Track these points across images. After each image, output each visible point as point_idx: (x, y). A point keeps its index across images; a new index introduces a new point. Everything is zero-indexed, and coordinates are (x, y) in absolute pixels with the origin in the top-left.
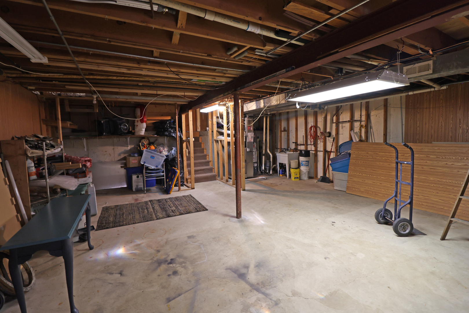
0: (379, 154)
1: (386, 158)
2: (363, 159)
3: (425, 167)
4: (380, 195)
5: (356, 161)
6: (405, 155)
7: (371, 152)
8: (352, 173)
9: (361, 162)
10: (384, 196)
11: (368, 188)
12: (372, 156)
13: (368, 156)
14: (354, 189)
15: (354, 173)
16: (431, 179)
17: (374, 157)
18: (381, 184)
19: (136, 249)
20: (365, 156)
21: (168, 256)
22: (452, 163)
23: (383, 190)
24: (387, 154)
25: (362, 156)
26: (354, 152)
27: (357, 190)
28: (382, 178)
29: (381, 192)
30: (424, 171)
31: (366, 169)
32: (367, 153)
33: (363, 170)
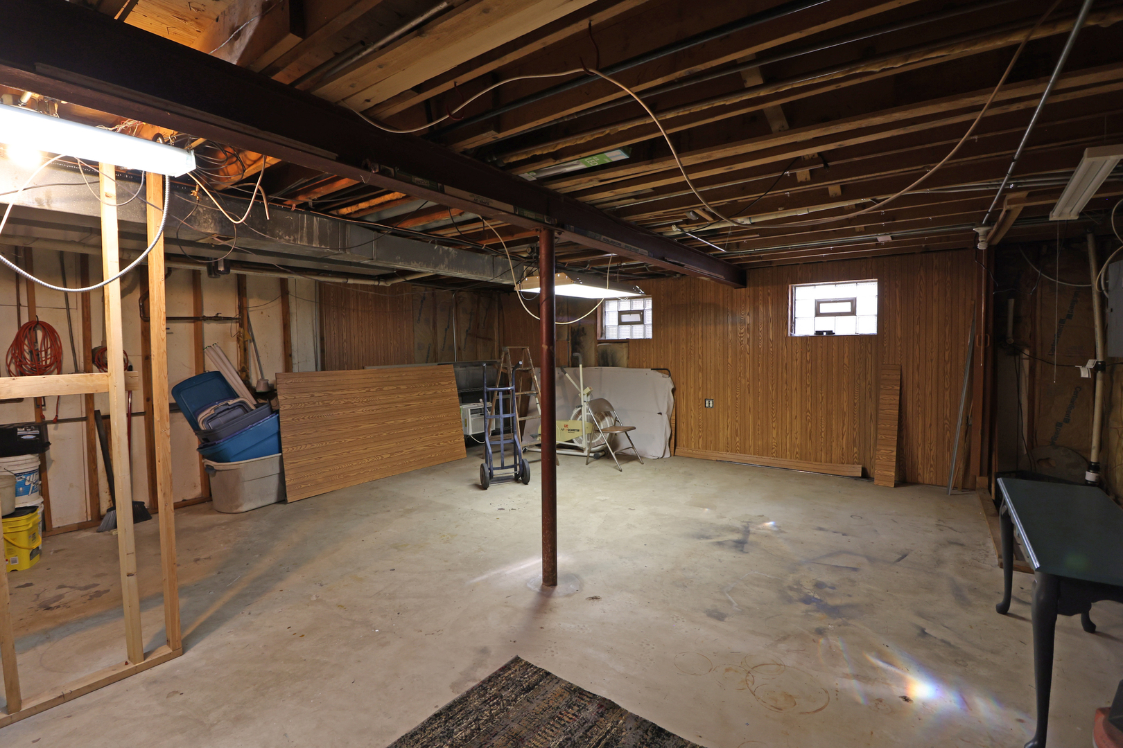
0: (334, 393)
1: (346, 401)
2: (306, 411)
3: (399, 405)
4: (352, 475)
5: (293, 420)
6: (371, 390)
7: (319, 392)
8: (291, 449)
9: (303, 418)
10: (360, 474)
11: (330, 470)
12: (323, 401)
13: (315, 403)
14: (303, 486)
15: (295, 448)
16: (409, 420)
17: (326, 402)
18: (349, 452)
19: (874, 668)
20: (308, 403)
21: (807, 611)
22: (424, 393)
23: (354, 464)
24: (346, 392)
25: (303, 405)
26: (286, 399)
27: (309, 485)
28: (349, 440)
29: (352, 469)
30: (399, 410)
31: (317, 432)
32: (313, 396)
33: (311, 436)
